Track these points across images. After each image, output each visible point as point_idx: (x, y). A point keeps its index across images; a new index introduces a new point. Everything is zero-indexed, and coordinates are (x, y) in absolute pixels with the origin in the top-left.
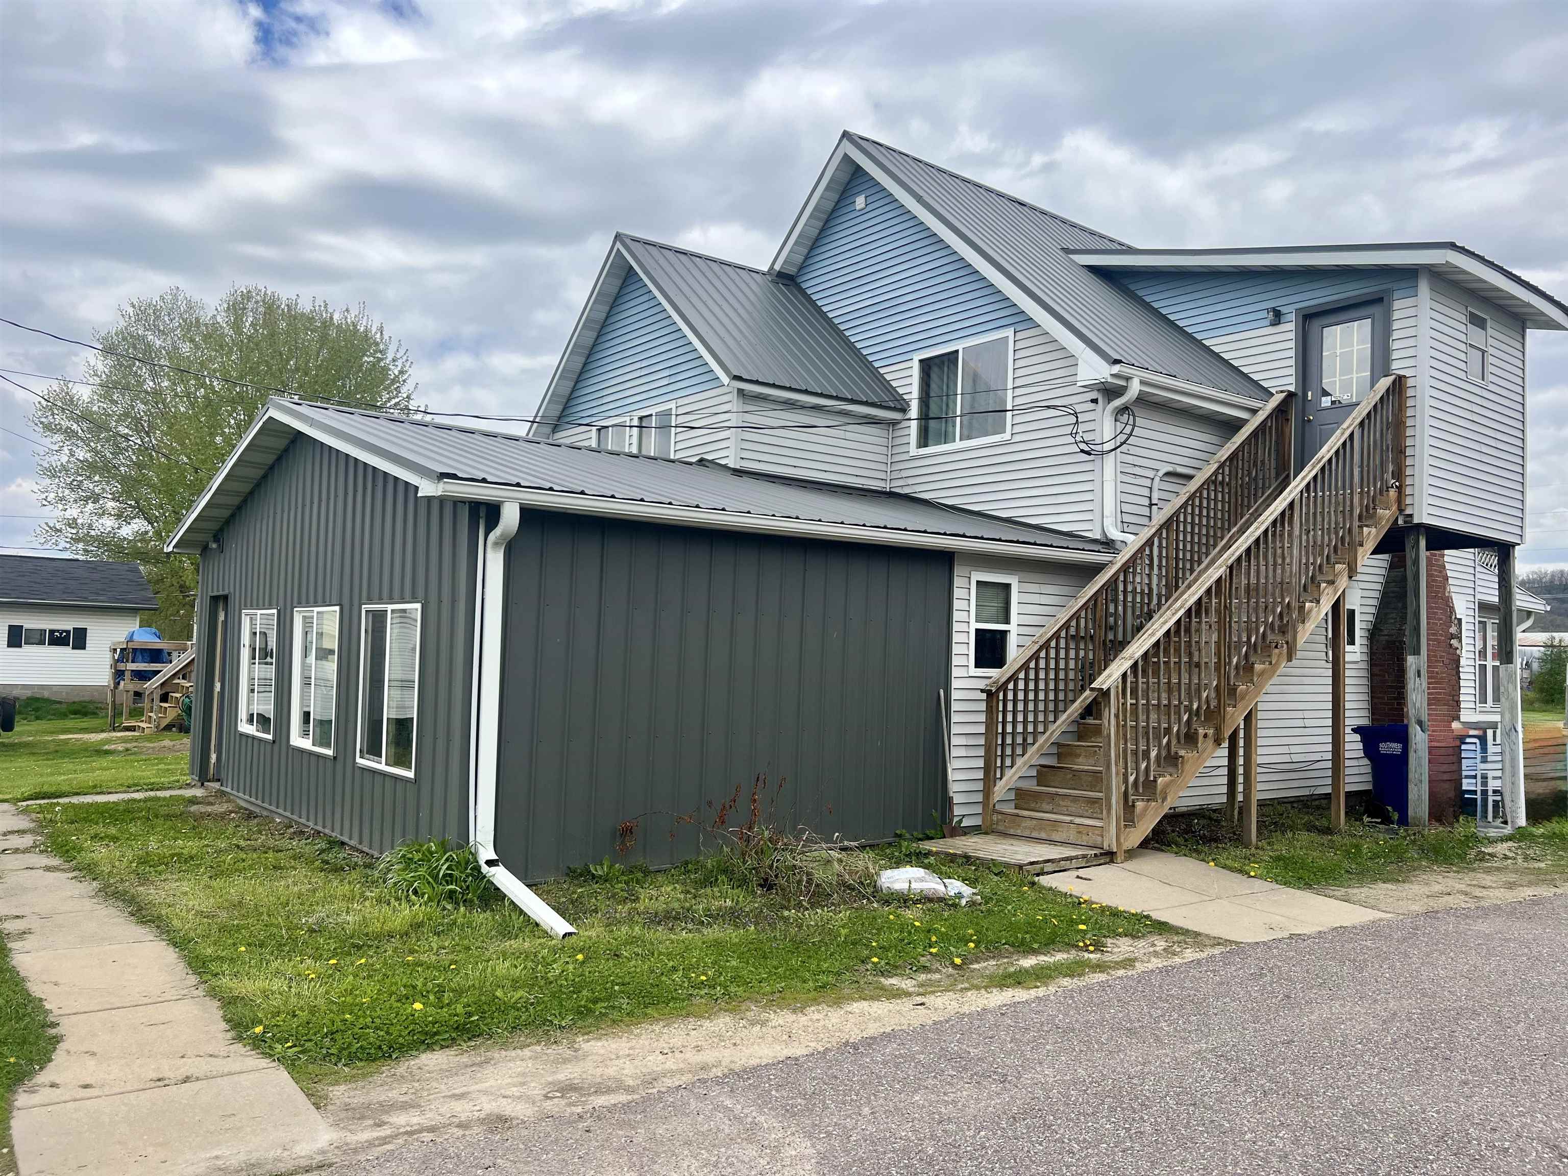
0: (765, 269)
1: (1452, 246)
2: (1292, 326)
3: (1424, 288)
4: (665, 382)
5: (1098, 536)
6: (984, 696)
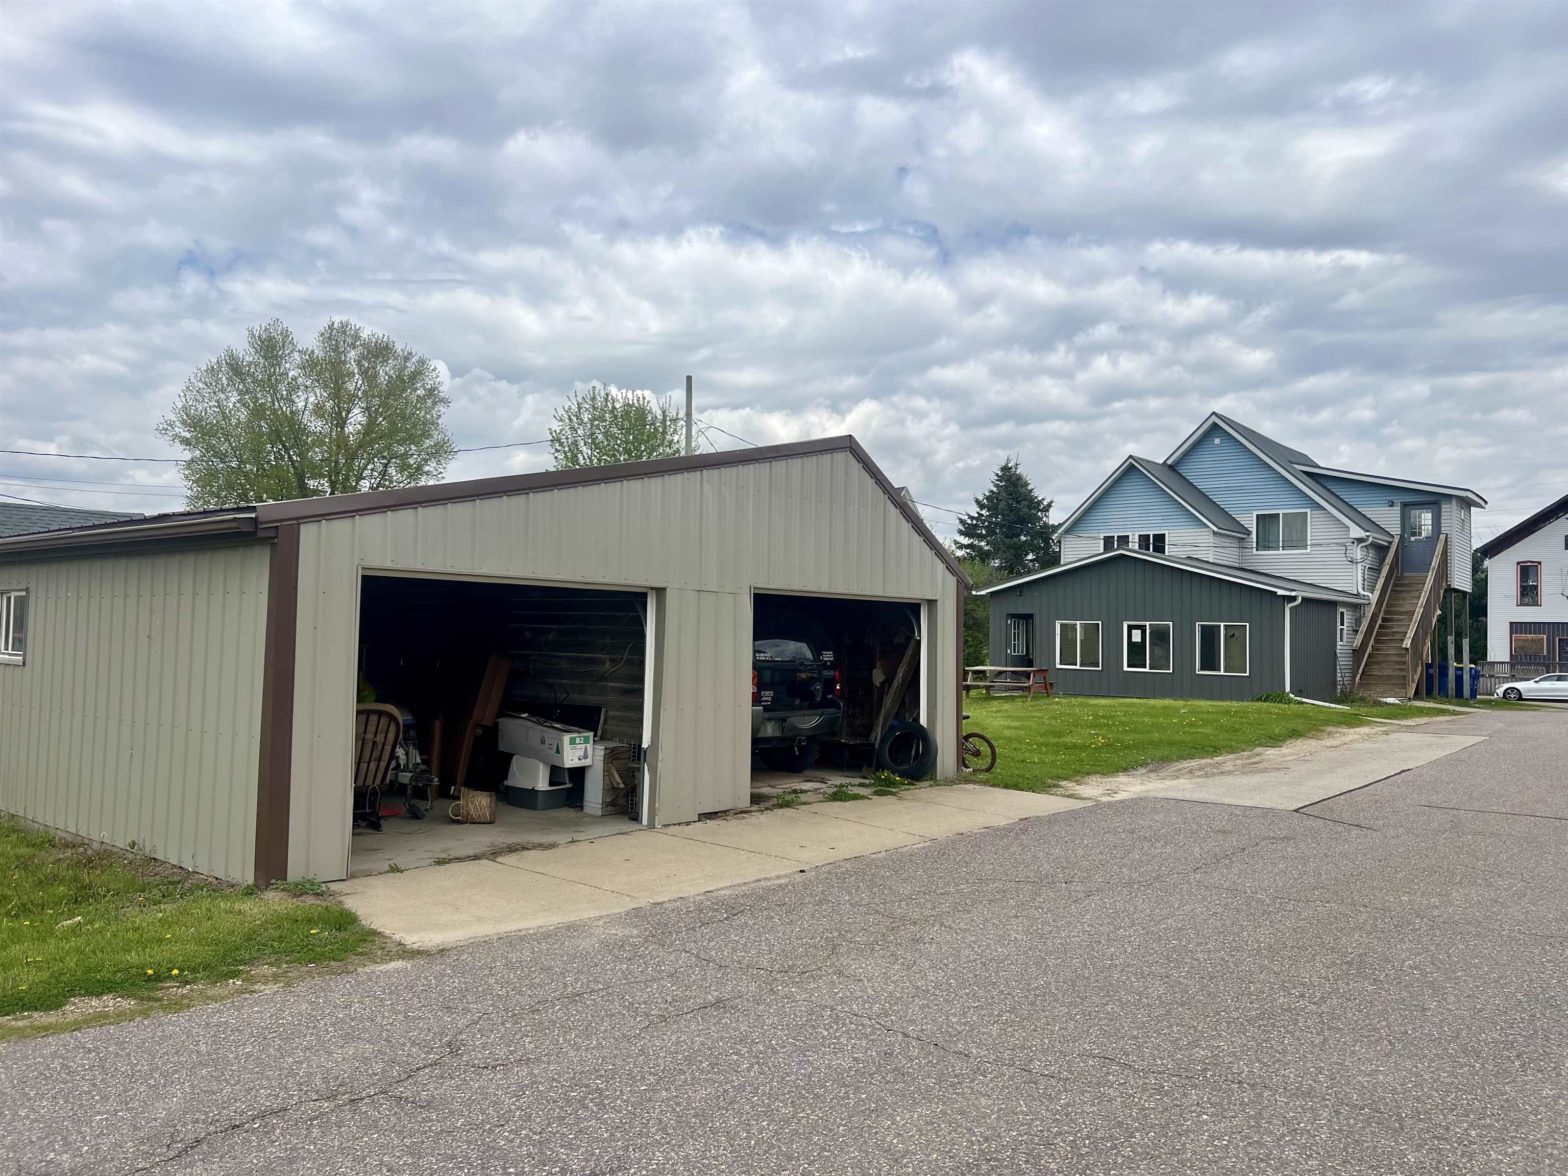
0: (1161, 462)
1: (1468, 490)
2: (1399, 508)
3: (1454, 502)
4: (1160, 521)
5: (1356, 593)
6: (1351, 652)
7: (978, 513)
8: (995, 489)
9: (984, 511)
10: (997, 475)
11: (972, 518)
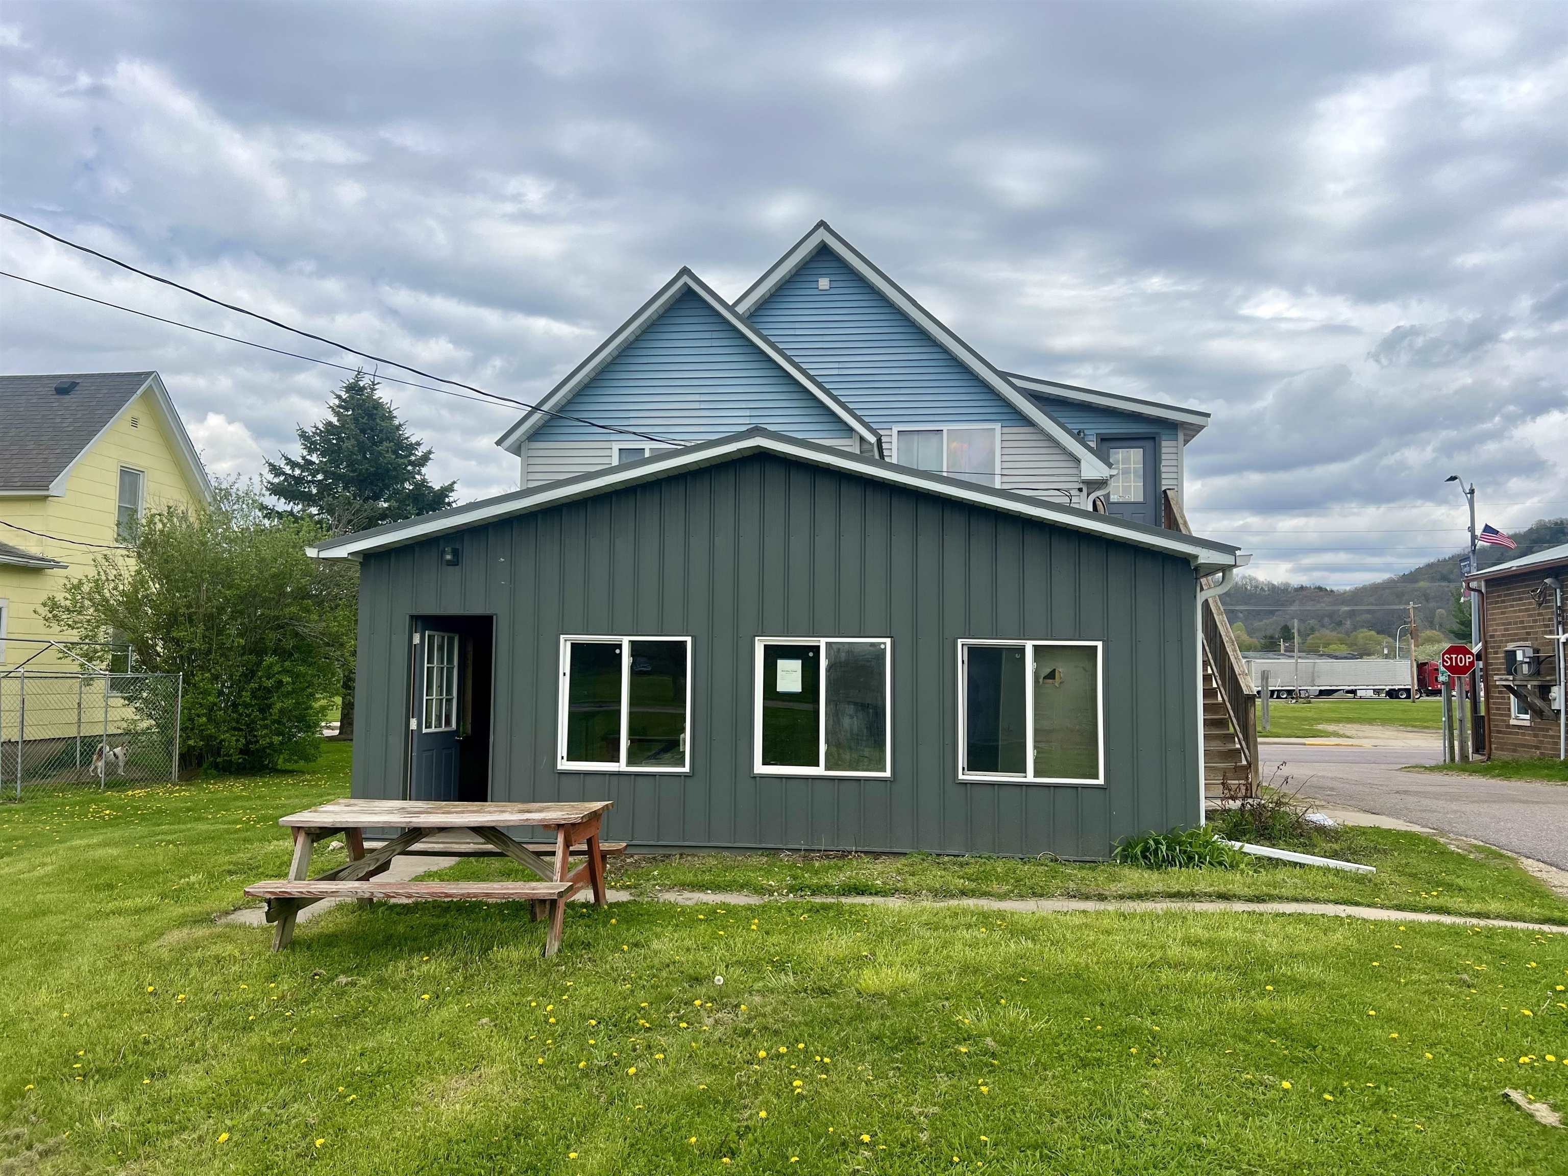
3: (1181, 436)
7: (304, 458)
8: (335, 420)
9: (315, 455)
10: (339, 397)
11: (293, 464)
